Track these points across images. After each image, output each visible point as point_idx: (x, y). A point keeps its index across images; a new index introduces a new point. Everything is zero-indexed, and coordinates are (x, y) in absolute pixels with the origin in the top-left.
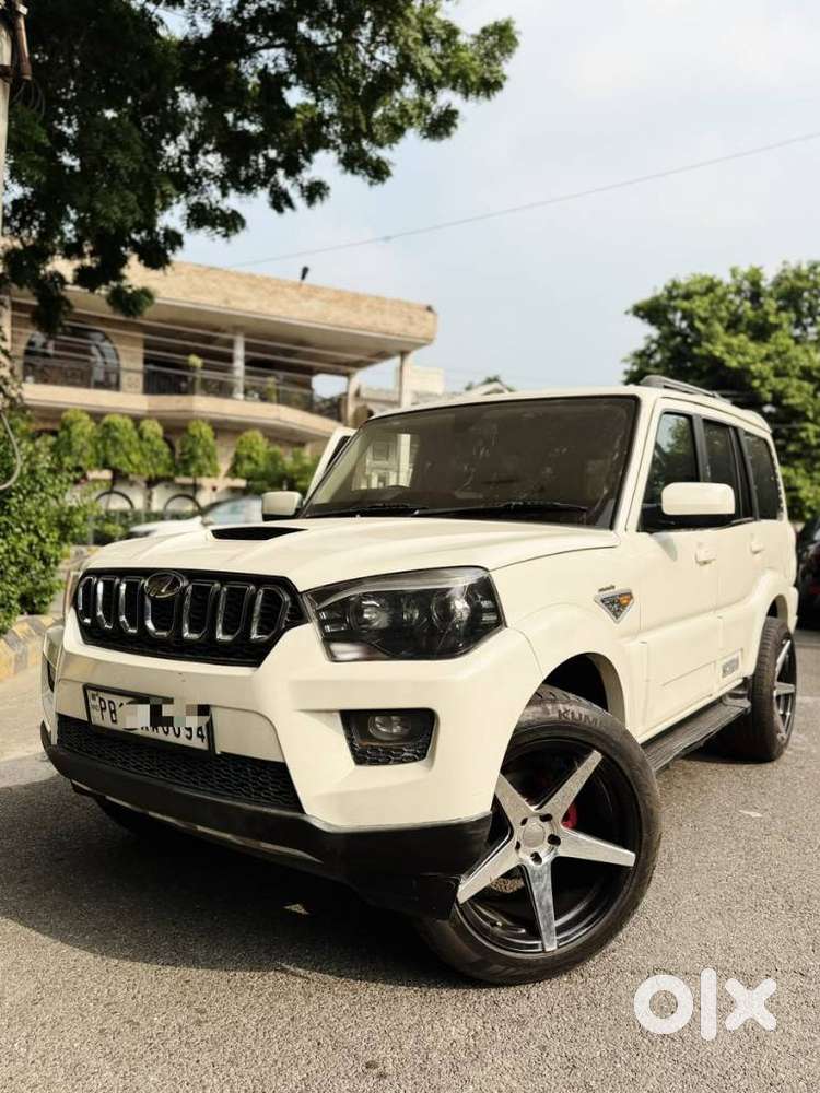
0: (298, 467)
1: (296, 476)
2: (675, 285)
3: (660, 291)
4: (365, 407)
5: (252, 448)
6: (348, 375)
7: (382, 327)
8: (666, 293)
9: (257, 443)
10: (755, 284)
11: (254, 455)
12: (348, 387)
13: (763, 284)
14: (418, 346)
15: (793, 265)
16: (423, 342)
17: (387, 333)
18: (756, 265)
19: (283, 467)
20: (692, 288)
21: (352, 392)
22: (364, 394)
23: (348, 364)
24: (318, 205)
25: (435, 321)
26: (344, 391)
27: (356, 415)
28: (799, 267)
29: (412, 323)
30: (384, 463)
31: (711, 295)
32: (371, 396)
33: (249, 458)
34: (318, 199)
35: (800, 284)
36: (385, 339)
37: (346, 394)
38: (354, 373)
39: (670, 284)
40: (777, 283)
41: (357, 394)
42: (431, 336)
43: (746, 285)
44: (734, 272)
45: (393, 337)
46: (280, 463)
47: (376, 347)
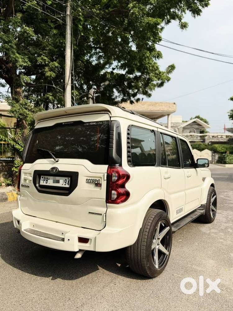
7: (162, 109)
14: (172, 113)
23: (155, 118)
29: (170, 108)
42: (175, 110)
45: (165, 112)
47: (160, 114)
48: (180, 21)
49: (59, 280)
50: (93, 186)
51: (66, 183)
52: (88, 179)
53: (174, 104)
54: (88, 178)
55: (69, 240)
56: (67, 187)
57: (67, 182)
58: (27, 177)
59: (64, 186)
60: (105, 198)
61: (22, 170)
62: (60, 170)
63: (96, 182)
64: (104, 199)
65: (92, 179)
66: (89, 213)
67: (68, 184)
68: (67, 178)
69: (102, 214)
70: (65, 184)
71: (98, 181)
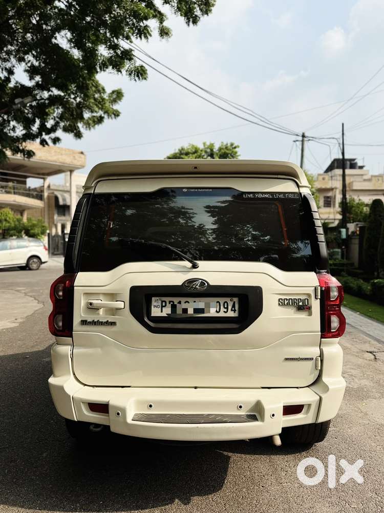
0: (30, 224)
1: (29, 228)
2: (183, 149)
3: (177, 151)
4: (53, 193)
5: (6, 215)
6: (44, 179)
7: (61, 160)
8: (179, 152)
9: (9, 213)
10: (212, 150)
11: (8, 219)
12: (44, 183)
13: (214, 150)
14: (78, 168)
15: (225, 143)
16: (80, 167)
17: (64, 163)
18: (212, 142)
19: (23, 224)
20: (190, 151)
21: (46, 186)
22: (51, 187)
23: (44, 174)
24: (57, 145)
25: (85, 158)
26: (42, 185)
27: (48, 197)
28: (227, 144)
29: (75, 159)
30: (63, 218)
31: (196, 154)
32: (55, 188)
33: (6, 220)
34: (57, 143)
35: (227, 152)
36: (62, 166)
37: (43, 186)
38: (47, 178)
39: (180, 148)
40: (220, 149)
41: (49, 187)
42: (83, 165)
43: (209, 150)
44: (204, 144)
45: (66, 165)
46: (22, 222)
47: (58, 168)
48: (161, 23)
49: (196, 500)
50: (293, 311)
51: (227, 308)
52: (282, 299)
53: (82, 153)
54: (283, 297)
55: (273, 415)
56: (233, 316)
57: (230, 308)
58: (100, 302)
59: (222, 314)
60: (319, 329)
61: (75, 288)
62: (211, 283)
63: (301, 304)
64: (317, 332)
65: (291, 299)
66: (287, 359)
67: (232, 310)
68: (228, 300)
69: (314, 358)
70: (226, 310)
71: (303, 301)
